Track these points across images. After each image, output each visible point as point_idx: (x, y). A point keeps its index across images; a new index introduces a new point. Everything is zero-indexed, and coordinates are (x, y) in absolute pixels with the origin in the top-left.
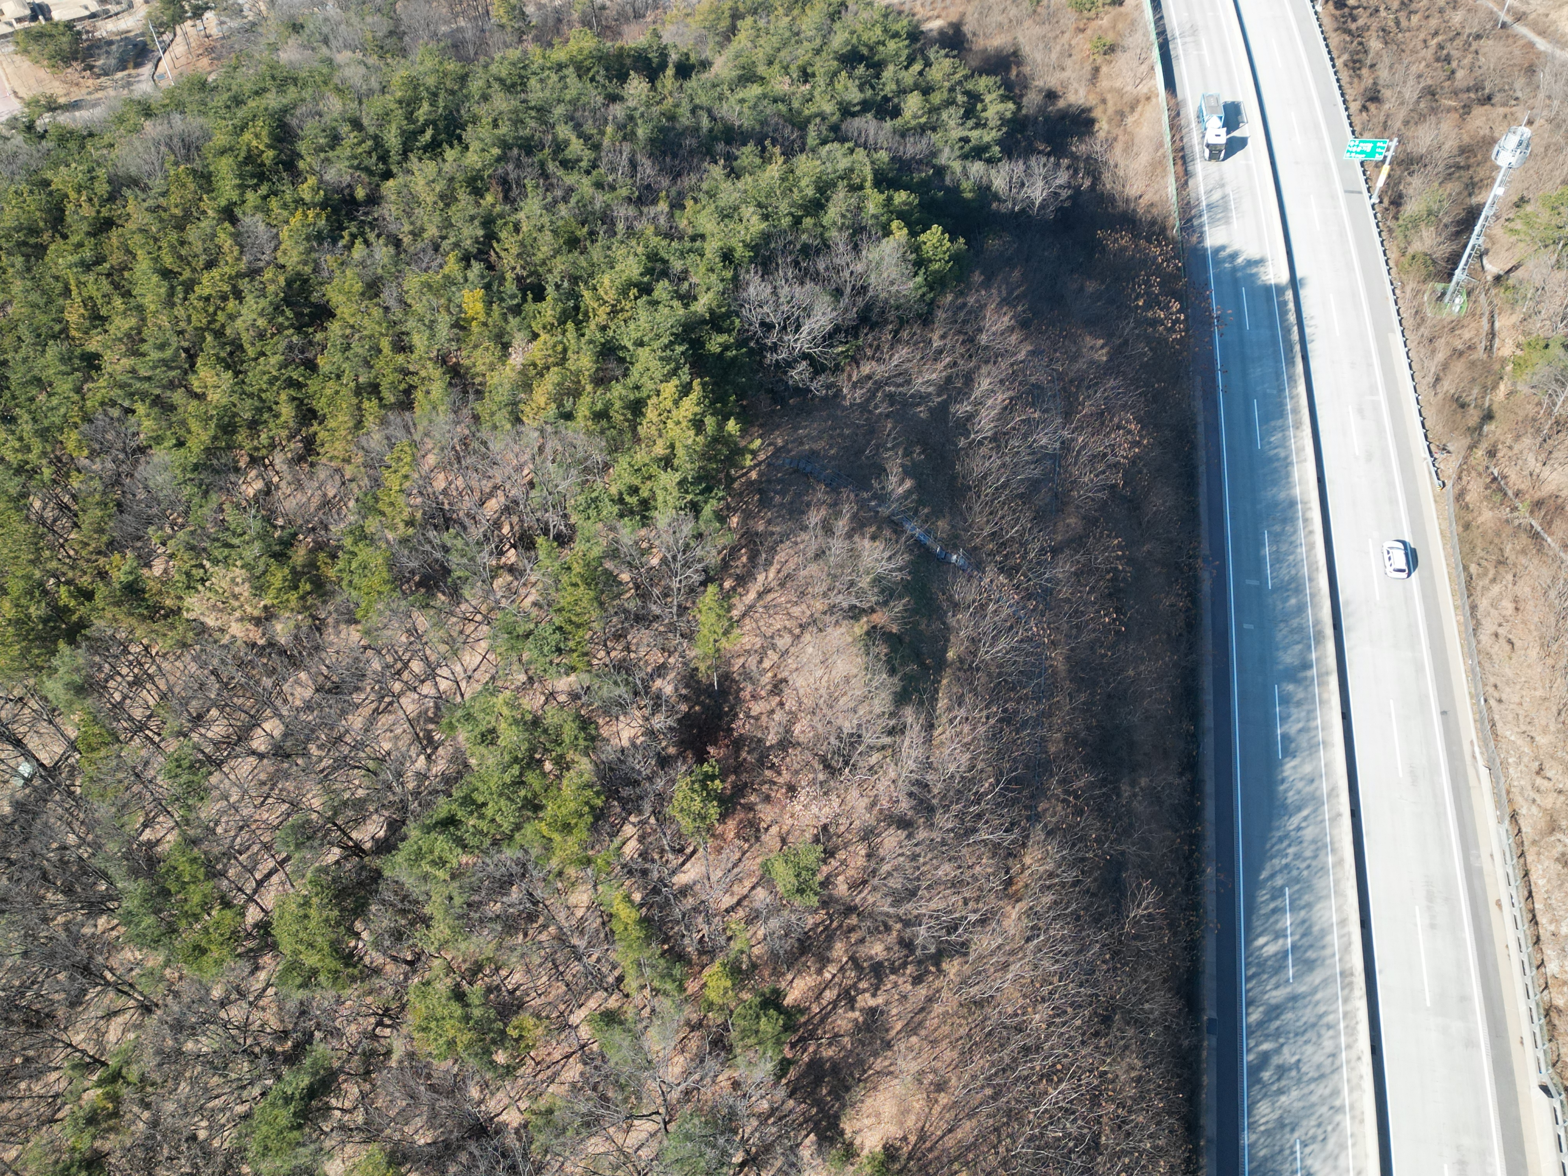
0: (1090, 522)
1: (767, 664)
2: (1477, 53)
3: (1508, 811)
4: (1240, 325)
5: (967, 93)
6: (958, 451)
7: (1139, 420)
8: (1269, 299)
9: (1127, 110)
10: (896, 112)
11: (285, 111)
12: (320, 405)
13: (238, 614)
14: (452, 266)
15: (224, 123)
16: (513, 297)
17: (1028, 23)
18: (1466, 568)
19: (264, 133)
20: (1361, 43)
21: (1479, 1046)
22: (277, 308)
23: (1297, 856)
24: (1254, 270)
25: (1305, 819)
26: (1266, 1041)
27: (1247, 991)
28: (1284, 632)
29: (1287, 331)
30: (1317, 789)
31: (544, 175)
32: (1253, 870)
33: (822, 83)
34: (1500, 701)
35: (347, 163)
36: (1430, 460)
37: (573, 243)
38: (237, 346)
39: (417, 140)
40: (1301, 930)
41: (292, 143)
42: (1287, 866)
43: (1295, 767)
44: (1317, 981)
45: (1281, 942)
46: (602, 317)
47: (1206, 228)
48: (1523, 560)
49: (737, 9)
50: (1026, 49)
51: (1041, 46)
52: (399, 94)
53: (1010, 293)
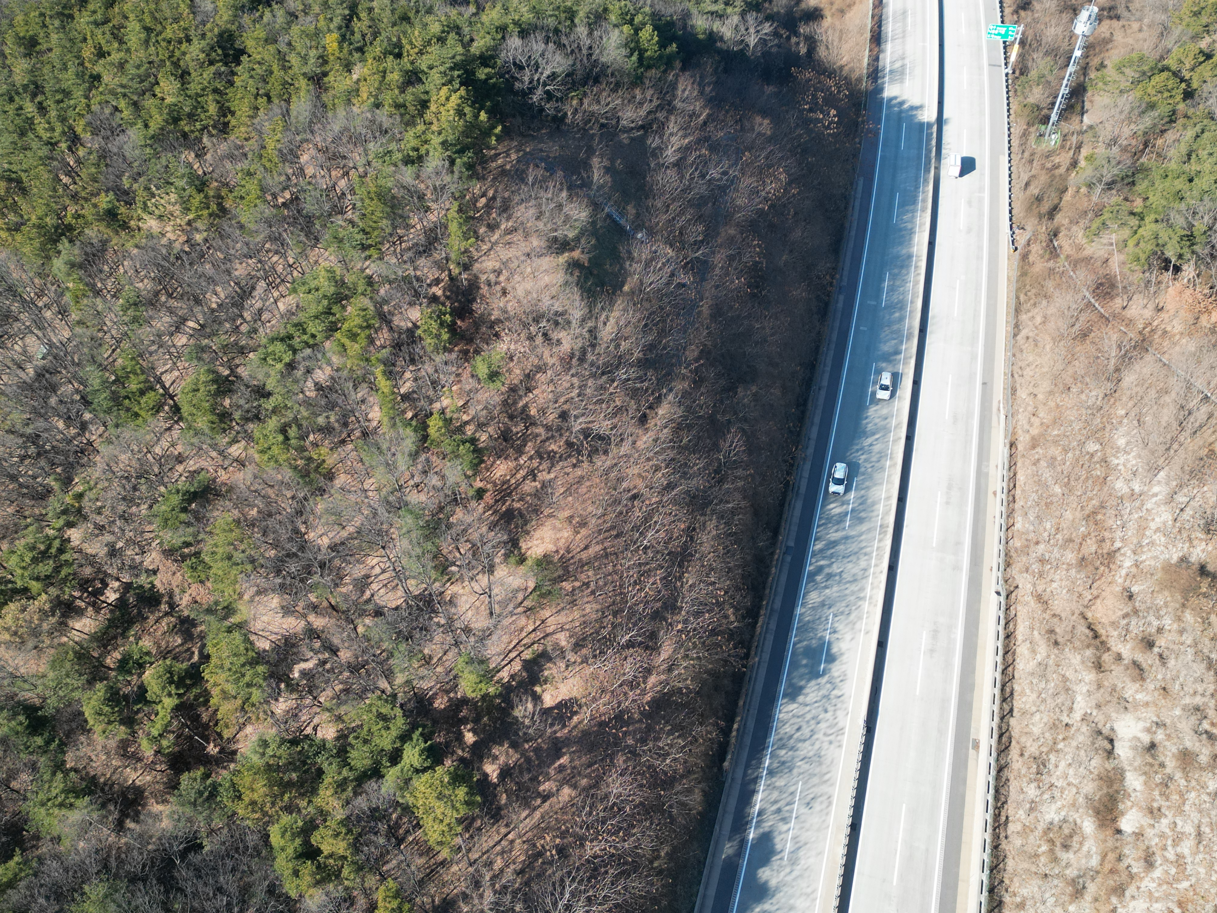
3: (1011, 440)
4: (898, 146)
6: (649, 168)
7: (788, 174)
8: (921, 131)
9: (846, 8)
14: (322, 23)
18: (1018, 298)
21: (962, 570)
24: (915, 113)
26: (823, 560)
27: (817, 532)
28: (887, 332)
29: (929, 150)
30: (888, 423)
34: (1021, 376)
36: (1010, 233)
37: (405, 19)
43: (876, 411)
44: (864, 529)
45: (845, 507)
46: (412, 55)
47: (886, 85)
48: (1056, 292)
53: (702, 80)
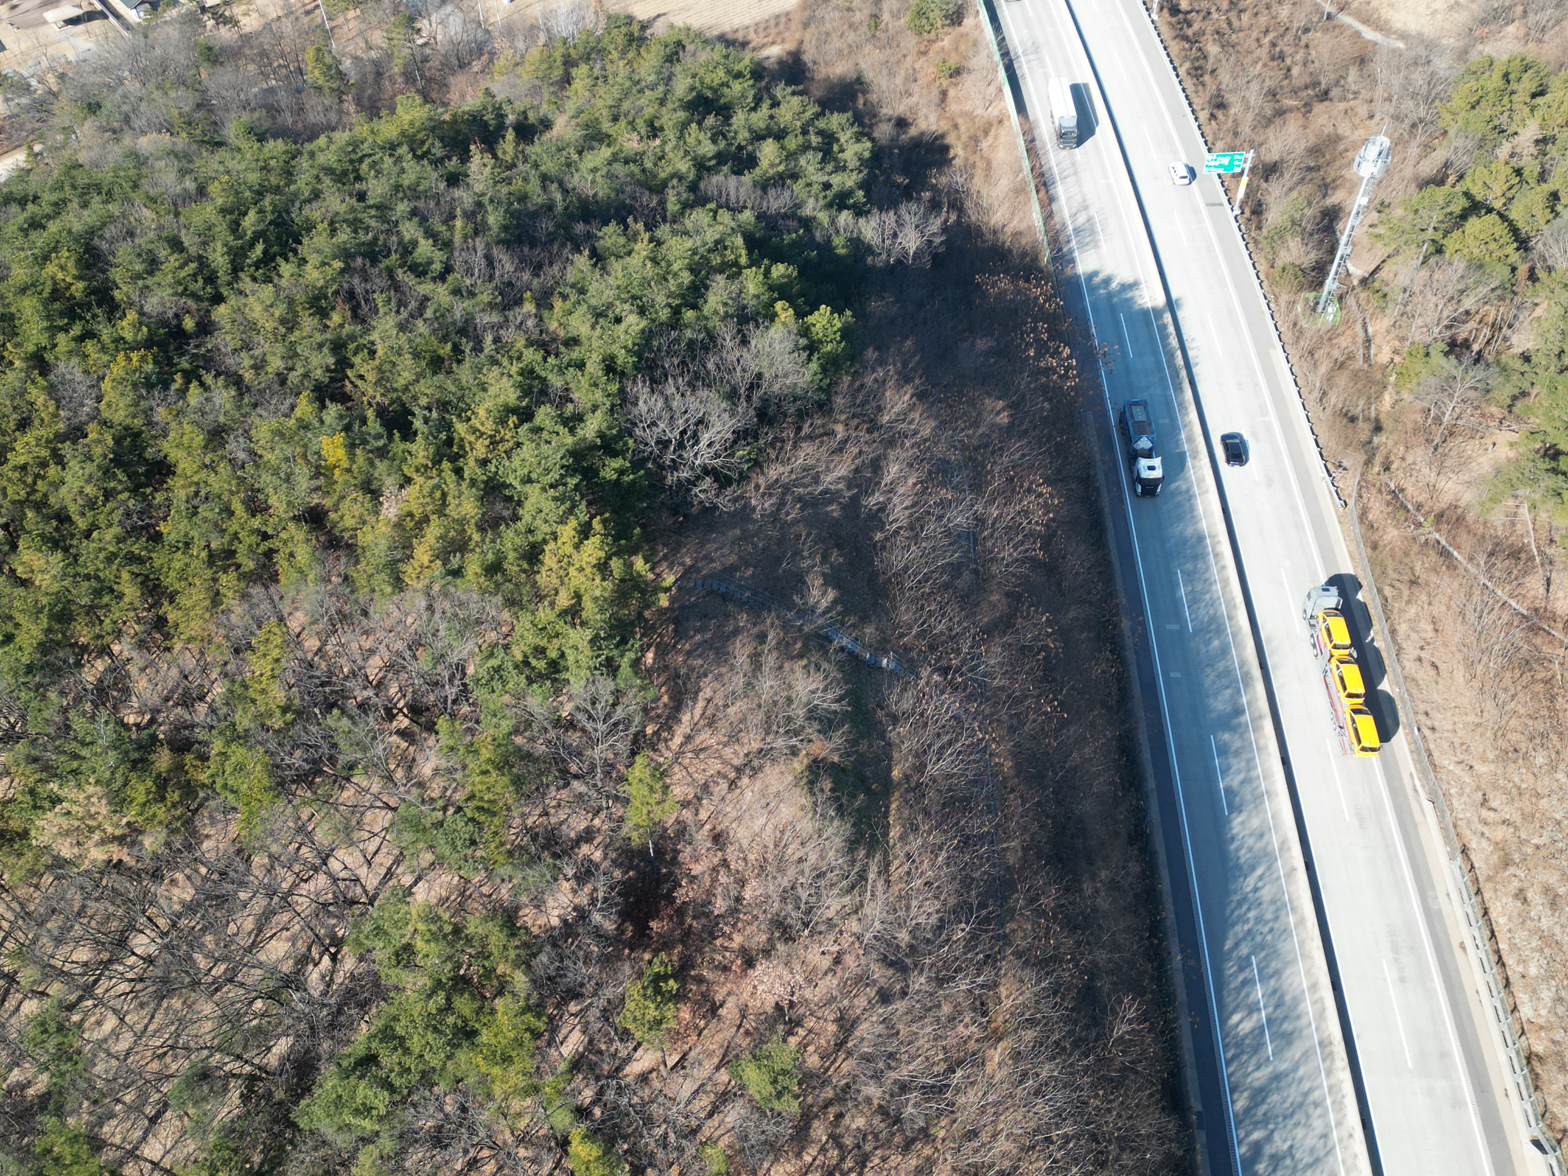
0: (1014, 597)
1: (703, 815)
2: (1307, 46)
3: (1458, 846)
4: (1125, 354)
5: (820, 133)
6: (875, 545)
7: (1048, 481)
8: (1148, 324)
9: (980, 134)
10: (752, 162)
11: (91, 232)
12: (170, 580)
13: (96, 836)
14: (305, 407)
15: (23, 254)
16: (378, 437)
17: (867, 49)
18: (1380, 591)
19: (71, 264)
20: (1200, 49)
21: (1466, 1105)
22: (107, 473)
23: (1259, 920)
24: (1130, 295)
25: (1261, 878)
26: (1255, 1129)
27: (1229, 1076)
28: (1212, 677)
29: (1170, 356)
30: (1268, 844)
31: (396, 286)
32: (1217, 938)
33: (671, 137)
34: (1433, 729)
35: (170, 291)
36: (1329, 479)
37: (437, 364)
38: (63, 518)
39: (247, 257)
40: (1273, 1002)
41: (104, 272)
42: (1250, 931)
43: (1242, 823)
44: (1298, 1055)
45: (1255, 1017)
46: (480, 449)
47: (1076, 254)
48: (1434, 578)
49: (569, 55)
50: (869, 75)
51: (885, 72)
52: (220, 201)
53: (905, 364)
